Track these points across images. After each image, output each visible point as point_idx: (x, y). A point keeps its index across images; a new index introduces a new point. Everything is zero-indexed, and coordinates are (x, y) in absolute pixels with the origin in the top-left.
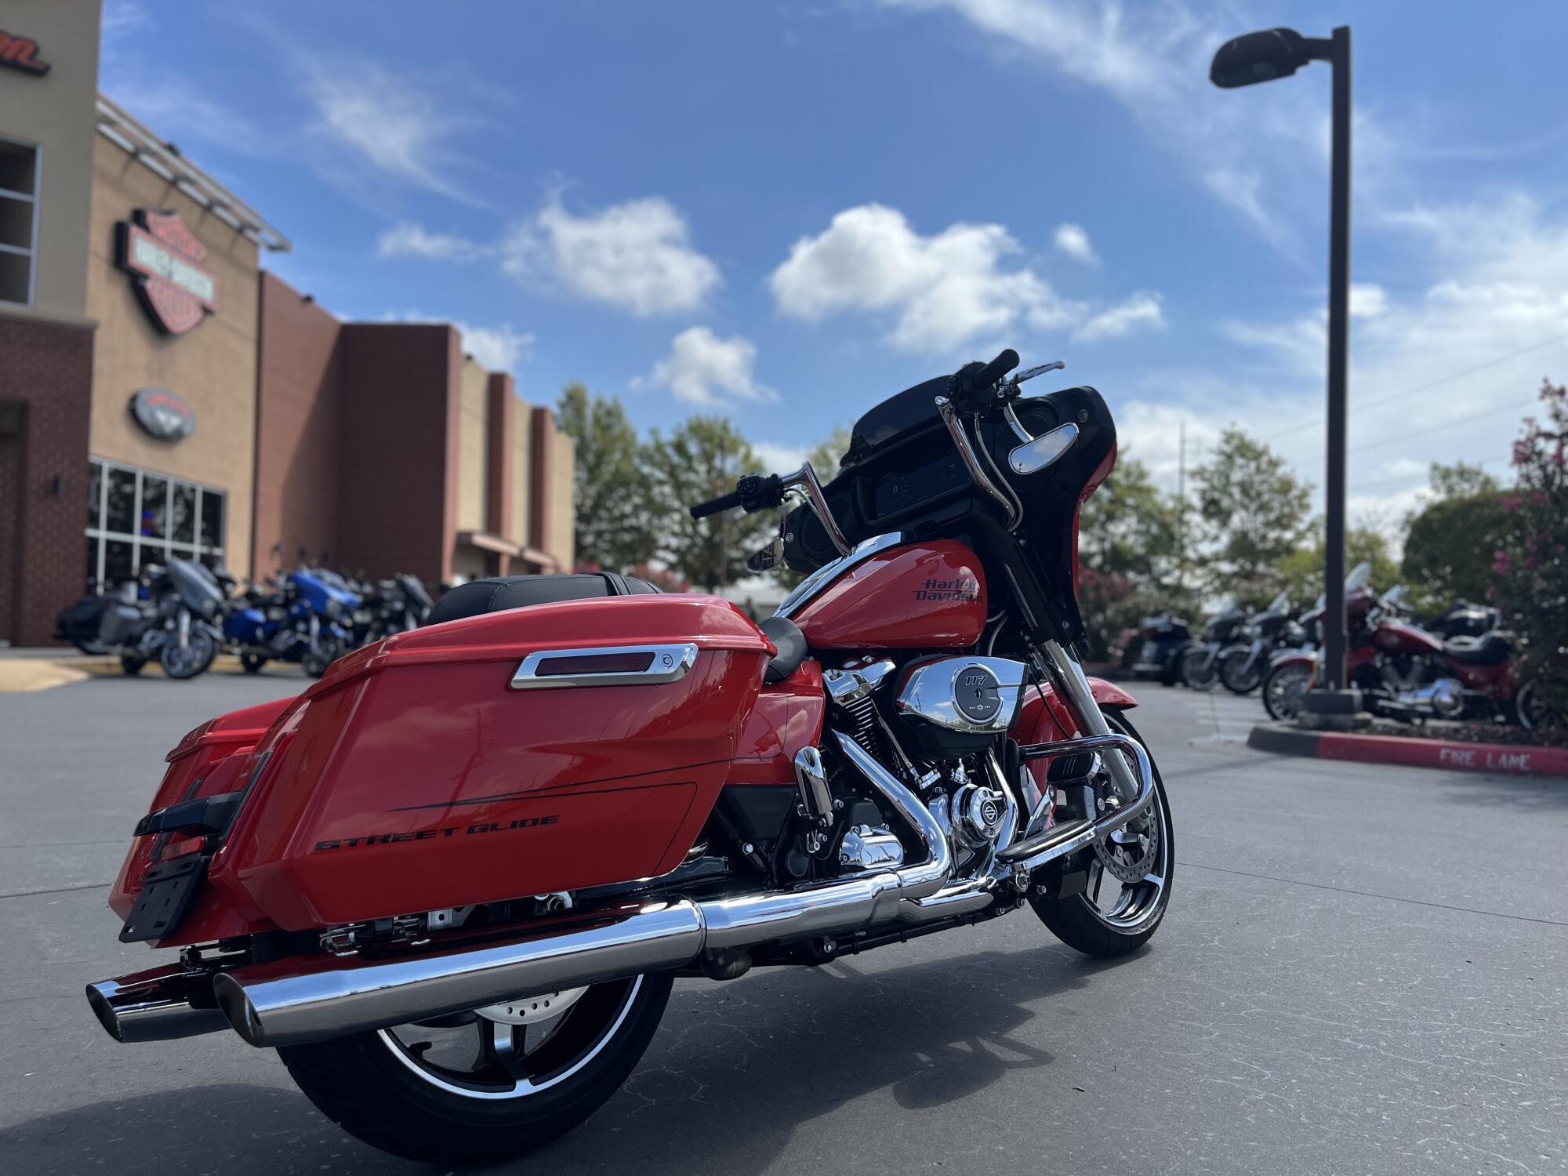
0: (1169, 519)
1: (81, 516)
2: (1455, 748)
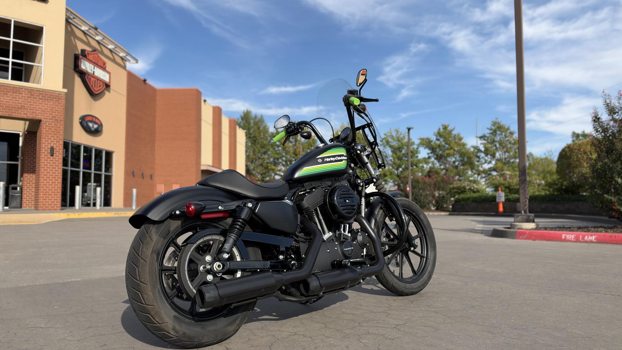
0: (472, 155)
1: (61, 161)
2: (568, 234)
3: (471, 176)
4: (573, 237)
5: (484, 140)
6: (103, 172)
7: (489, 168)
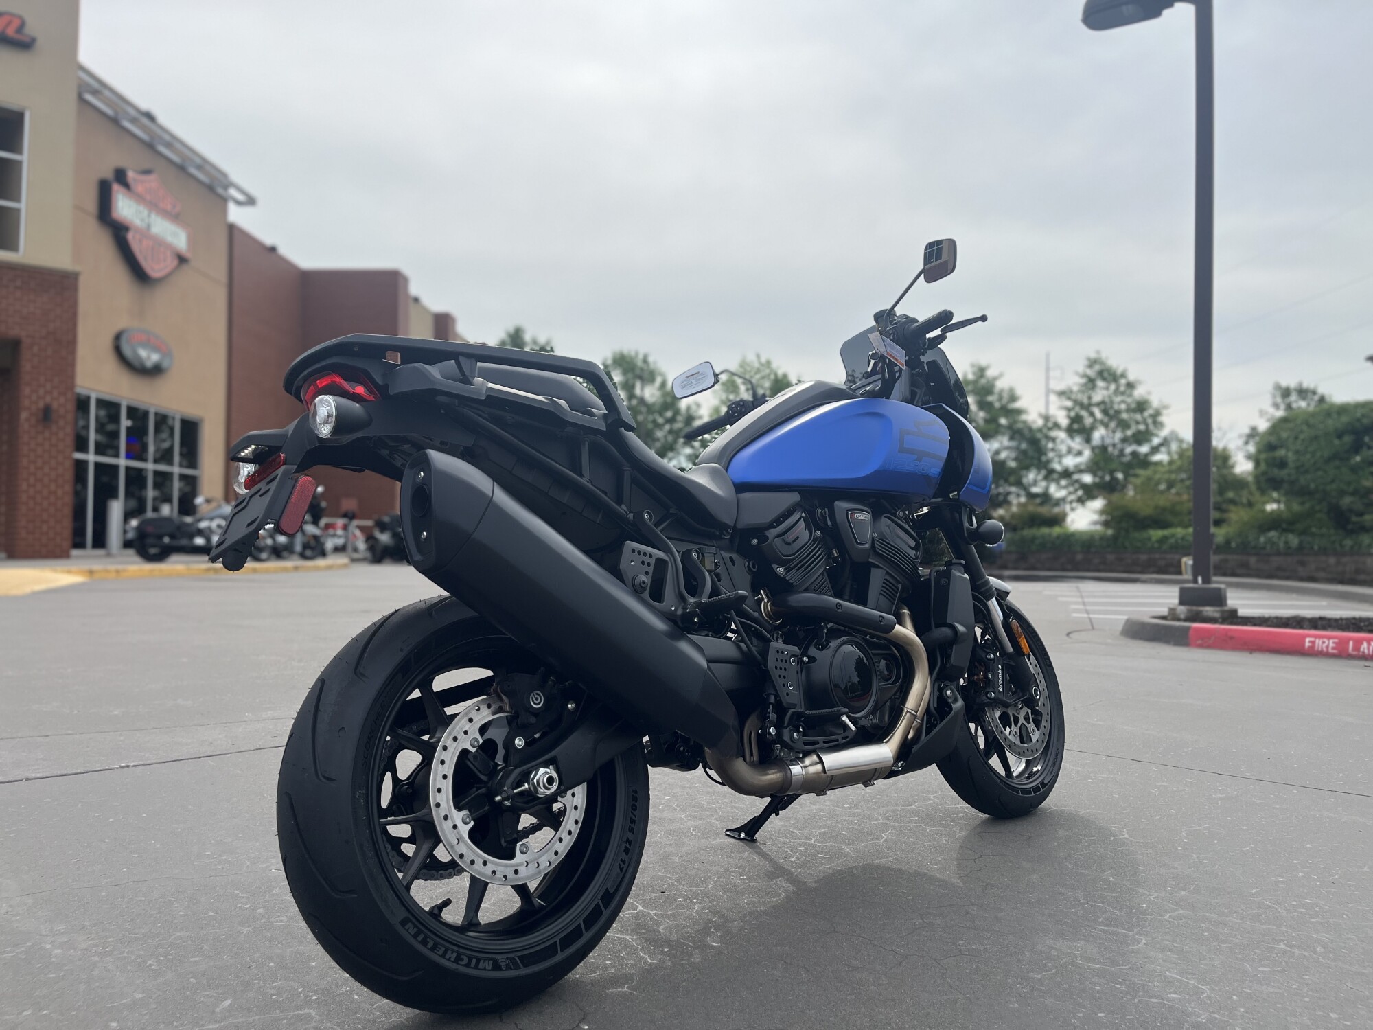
1: (70, 441)
2: (1320, 637)
3: (1035, 483)
4: (1331, 645)
5: (1069, 398)
6: (176, 470)
7: (1076, 466)
